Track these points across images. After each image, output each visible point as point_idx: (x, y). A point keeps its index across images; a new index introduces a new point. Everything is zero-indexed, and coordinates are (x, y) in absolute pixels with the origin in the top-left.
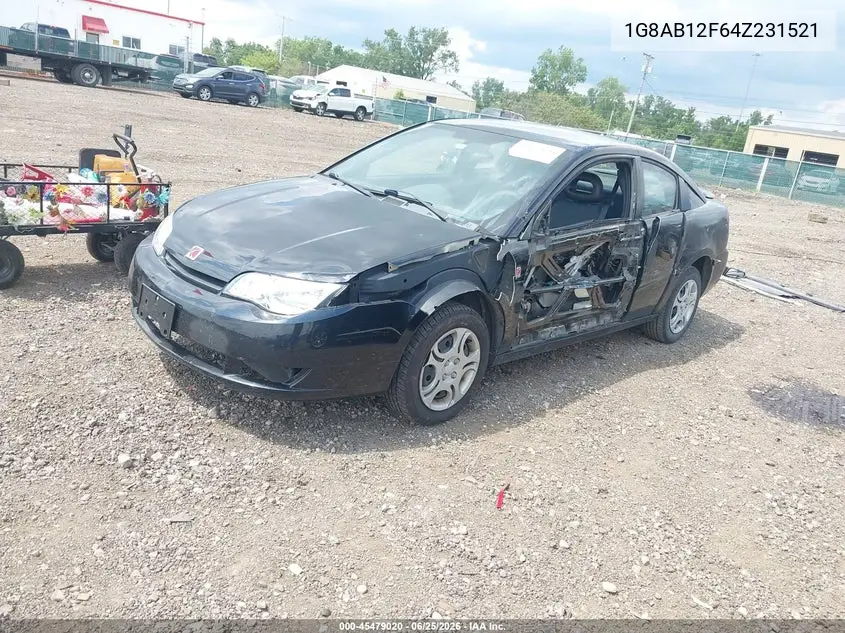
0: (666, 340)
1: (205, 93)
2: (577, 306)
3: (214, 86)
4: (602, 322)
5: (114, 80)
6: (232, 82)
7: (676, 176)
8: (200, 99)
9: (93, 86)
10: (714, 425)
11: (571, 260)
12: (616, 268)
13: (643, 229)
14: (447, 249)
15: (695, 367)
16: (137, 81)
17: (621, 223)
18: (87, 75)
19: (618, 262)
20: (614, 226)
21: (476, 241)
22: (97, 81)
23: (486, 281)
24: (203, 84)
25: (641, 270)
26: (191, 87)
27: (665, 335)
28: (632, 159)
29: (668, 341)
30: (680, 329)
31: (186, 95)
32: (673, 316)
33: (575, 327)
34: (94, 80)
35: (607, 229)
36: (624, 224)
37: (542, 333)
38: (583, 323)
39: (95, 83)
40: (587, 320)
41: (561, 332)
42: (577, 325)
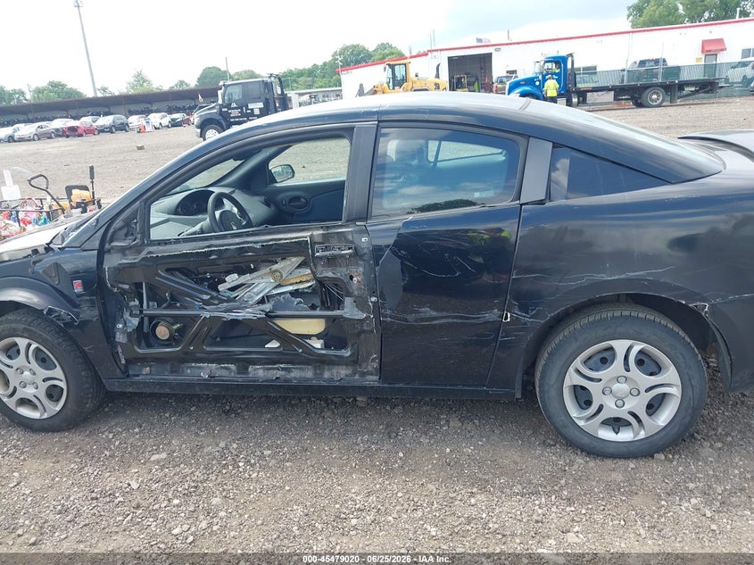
9: (659, 106)
11: (227, 279)
18: (655, 97)
20: (299, 234)
22: (664, 101)
28: (352, 129)
33: (258, 371)
34: (661, 99)
35: (281, 239)
36: (321, 232)
37: (188, 367)
38: (278, 369)
39: (661, 103)
40: (290, 366)
41: (225, 373)
42: (264, 369)
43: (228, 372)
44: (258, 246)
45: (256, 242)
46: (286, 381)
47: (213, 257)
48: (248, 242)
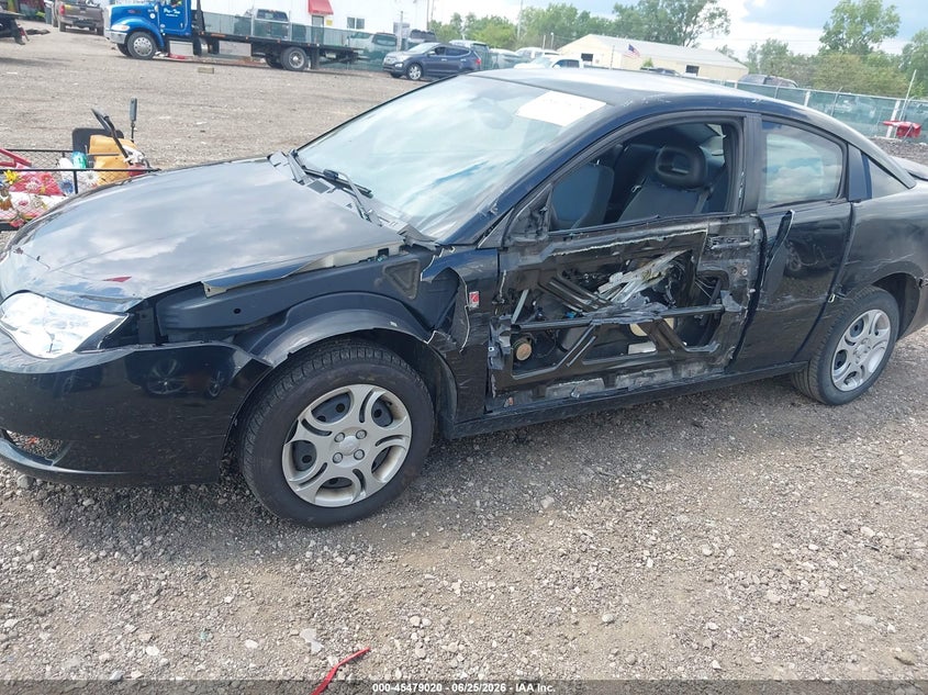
0: (827, 400)
1: (415, 72)
2: (634, 349)
3: (424, 63)
4: (684, 374)
5: (322, 63)
6: (444, 59)
7: (843, 143)
8: (409, 78)
9: (301, 70)
10: (834, 563)
11: (611, 279)
12: (711, 291)
13: (757, 231)
14: (329, 262)
15: (859, 451)
16: (345, 62)
17: (712, 220)
18: (296, 58)
19: (716, 281)
20: (697, 226)
21: (394, 250)
22: (306, 65)
23: (421, 311)
24: (414, 62)
25: (755, 296)
26: (401, 65)
27: (822, 393)
28: (742, 118)
29: (831, 403)
30: (854, 384)
31: (396, 75)
32: (839, 364)
33: (624, 381)
34: (302, 62)
35: (683, 231)
36: (718, 223)
37: (554, 390)
38: (643, 375)
39: (303, 67)
40: (652, 371)
41: (592, 389)
42: (631, 378)
43: (596, 386)
44: (660, 239)
45: (660, 235)
46: (648, 387)
47: (615, 254)
48: (652, 235)
